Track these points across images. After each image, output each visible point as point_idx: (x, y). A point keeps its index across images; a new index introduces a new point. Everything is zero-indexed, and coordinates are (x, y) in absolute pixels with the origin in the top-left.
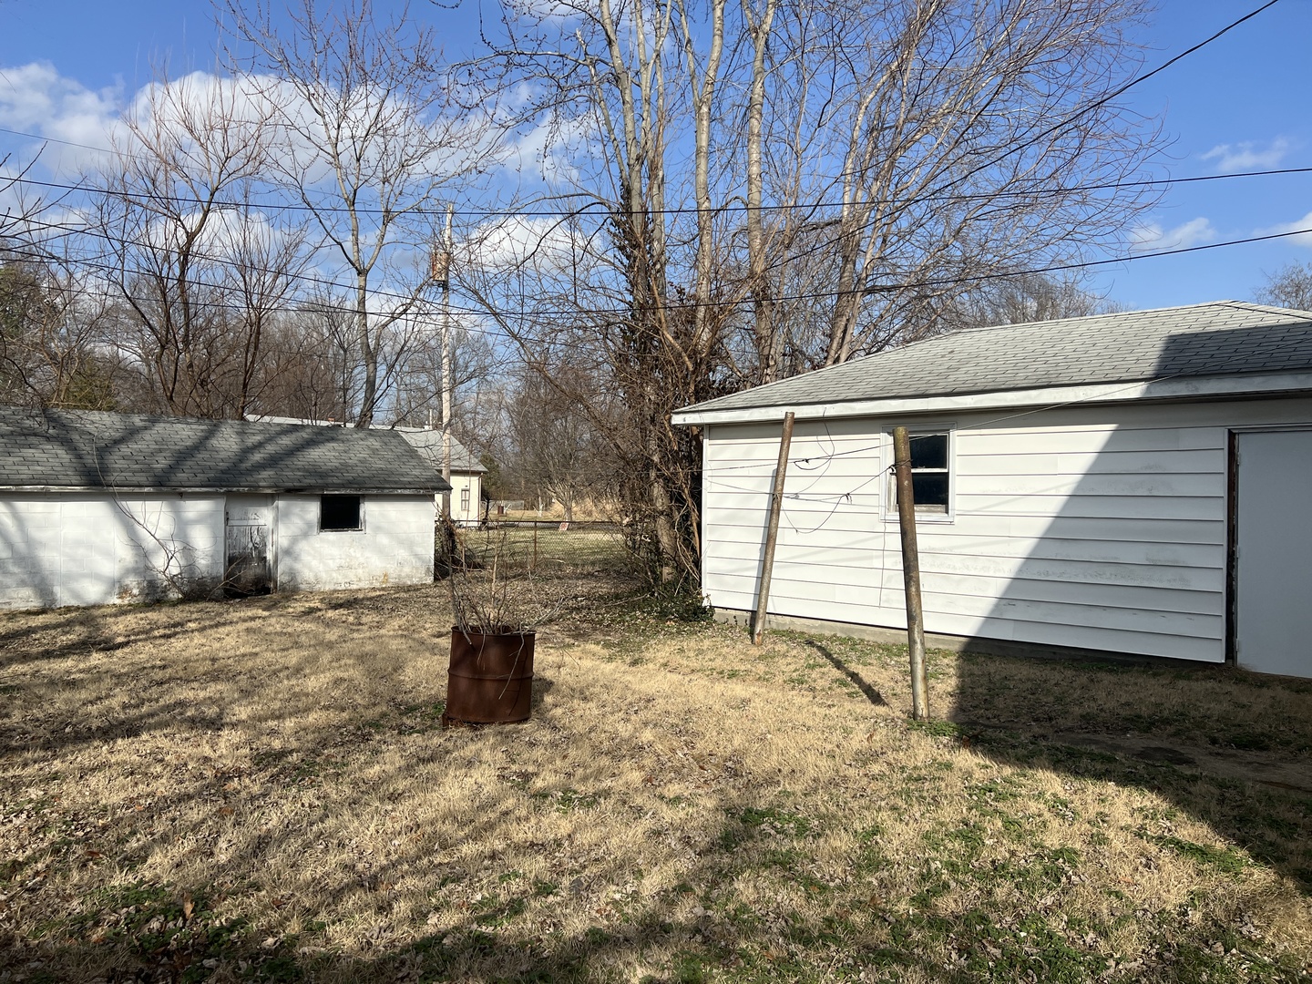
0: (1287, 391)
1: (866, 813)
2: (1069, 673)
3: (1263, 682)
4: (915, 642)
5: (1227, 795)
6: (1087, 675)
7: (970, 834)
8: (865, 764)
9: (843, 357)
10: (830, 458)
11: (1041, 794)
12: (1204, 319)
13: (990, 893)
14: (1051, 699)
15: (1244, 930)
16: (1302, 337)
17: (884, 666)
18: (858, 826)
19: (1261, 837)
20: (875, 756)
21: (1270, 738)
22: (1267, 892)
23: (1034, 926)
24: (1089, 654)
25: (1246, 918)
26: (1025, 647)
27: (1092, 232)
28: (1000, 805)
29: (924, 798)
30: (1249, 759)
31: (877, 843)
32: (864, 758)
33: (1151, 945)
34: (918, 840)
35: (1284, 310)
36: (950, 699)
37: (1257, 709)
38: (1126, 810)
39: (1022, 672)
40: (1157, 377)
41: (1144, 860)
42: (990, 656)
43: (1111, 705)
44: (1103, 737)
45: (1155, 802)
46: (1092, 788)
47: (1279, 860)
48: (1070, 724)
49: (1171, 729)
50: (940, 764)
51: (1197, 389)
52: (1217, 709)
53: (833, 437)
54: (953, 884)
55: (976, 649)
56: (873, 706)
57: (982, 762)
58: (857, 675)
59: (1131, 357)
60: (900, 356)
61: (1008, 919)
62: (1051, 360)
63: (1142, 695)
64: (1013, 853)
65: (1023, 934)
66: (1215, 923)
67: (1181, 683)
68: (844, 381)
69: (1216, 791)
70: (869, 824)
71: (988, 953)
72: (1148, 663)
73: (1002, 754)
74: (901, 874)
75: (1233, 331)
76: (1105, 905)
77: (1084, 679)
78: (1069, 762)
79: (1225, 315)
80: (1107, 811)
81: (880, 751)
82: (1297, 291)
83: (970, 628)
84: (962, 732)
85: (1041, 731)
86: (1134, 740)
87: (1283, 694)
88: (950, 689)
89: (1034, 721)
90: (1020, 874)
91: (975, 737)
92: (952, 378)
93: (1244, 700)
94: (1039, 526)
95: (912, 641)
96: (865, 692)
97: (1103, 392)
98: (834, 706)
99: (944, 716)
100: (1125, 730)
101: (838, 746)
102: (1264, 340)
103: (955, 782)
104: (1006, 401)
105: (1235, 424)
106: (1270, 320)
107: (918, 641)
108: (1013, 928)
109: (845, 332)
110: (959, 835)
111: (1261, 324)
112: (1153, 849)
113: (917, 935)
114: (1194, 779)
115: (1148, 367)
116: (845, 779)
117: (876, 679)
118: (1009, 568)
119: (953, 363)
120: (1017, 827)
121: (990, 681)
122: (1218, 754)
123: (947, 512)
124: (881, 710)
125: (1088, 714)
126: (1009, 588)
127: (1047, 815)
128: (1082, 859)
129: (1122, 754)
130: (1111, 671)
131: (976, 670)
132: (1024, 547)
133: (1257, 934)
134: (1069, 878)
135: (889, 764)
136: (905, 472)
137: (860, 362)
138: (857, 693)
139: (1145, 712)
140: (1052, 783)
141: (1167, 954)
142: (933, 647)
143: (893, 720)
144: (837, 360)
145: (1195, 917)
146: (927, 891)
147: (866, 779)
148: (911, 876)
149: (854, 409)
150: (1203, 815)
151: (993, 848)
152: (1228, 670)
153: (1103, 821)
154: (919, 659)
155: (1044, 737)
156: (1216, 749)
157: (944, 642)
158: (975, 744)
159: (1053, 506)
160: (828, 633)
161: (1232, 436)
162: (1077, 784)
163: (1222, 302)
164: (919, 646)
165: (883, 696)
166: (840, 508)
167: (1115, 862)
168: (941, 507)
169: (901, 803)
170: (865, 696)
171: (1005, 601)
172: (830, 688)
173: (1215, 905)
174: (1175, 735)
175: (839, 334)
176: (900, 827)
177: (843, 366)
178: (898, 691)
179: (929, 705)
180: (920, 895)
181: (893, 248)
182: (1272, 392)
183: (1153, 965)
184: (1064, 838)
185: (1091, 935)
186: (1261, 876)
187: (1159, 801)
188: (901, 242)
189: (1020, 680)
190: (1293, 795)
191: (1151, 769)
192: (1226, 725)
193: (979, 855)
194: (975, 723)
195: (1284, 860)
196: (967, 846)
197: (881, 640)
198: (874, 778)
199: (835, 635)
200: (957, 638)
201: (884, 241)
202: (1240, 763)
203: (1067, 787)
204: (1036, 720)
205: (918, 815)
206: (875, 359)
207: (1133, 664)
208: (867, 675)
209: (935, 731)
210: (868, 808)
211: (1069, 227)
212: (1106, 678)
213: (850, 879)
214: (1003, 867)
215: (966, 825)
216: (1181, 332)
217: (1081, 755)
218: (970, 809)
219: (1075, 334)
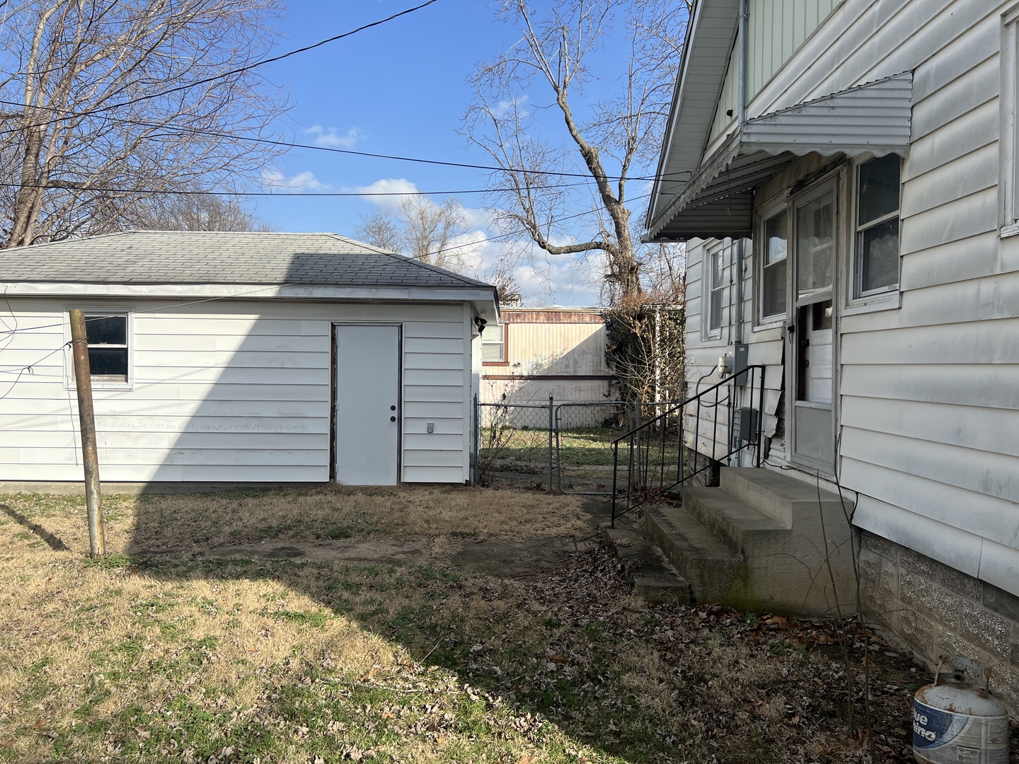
0: (365, 299)
1: (37, 649)
2: (224, 502)
3: (351, 491)
4: (91, 493)
5: (322, 573)
6: (238, 502)
7: (132, 645)
8: (40, 605)
9: (28, 241)
10: (13, 332)
11: (194, 599)
12: (317, 245)
13: (145, 688)
14: (209, 523)
15: (325, 664)
16: (374, 264)
17: (68, 515)
18: (27, 661)
19: (340, 597)
20: (50, 596)
21: (351, 528)
22: (341, 634)
23: (179, 704)
24: (239, 486)
25: (327, 656)
26: (191, 486)
27: (242, 167)
28: (160, 616)
29: (93, 624)
30: (339, 545)
31: (45, 672)
32: (38, 601)
33: (264, 692)
34: (85, 661)
35: (365, 245)
36: (126, 535)
37: (345, 511)
38: (254, 598)
39: (188, 505)
40: (287, 282)
41: (264, 632)
42: (163, 496)
43: (253, 521)
44: (246, 546)
45: (275, 588)
46: (232, 586)
47: (349, 610)
48: (221, 541)
49: (291, 533)
50: (111, 592)
51: (311, 293)
52: (320, 514)
53: (15, 314)
54: (113, 690)
55: (153, 490)
56: (53, 552)
57: (148, 584)
58: (39, 527)
59: (269, 266)
60: (83, 246)
61: (158, 704)
62: (211, 263)
63: (274, 512)
64: (167, 651)
65: (169, 713)
66: (307, 663)
67: (301, 499)
68: (27, 263)
69: (315, 571)
70: (38, 658)
71: (139, 737)
72: (280, 487)
73: (165, 574)
74: (67, 694)
75: (335, 255)
76: (234, 672)
77: (235, 505)
78: (217, 570)
79: (330, 243)
80: (241, 602)
81: (56, 590)
82: (380, 231)
83: (146, 475)
84: (134, 561)
85: (200, 550)
86: (267, 545)
87: (360, 497)
88: (126, 527)
89: (195, 542)
90: (171, 667)
91: (145, 563)
92: (130, 269)
93: (339, 506)
94: (201, 391)
95: (89, 492)
96: (47, 541)
97: (249, 291)
98: (12, 558)
99: (120, 550)
100: (261, 539)
101: (13, 595)
102: (353, 264)
103: (123, 603)
104: (174, 292)
105: (337, 319)
106: (357, 251)
107: (95, 492)
108: (162, 710)
109: (29, 217)
110: (124, 647)
111: (351, 252)
112: (270, 622)
113: (77, 741)
114: (303, 565)
115: (280, 276)
116: (18, 622)
117: (59, 527)
118: (178, 425)
119: (132, 258)
120: (172, 629)
121: (162, 517)
122: (320, 545)
123: (127, 381)
124: (61, 554)
125: (235, 531)
126: (179, 441)
127: (197, 615)
128: (220, 642)
129: (257, 557)
130: (254, 497)
131: (150, 508)
132: (190, 409)
133: (333, 664)
134: (209, 659)
135: (64, 601)
136: (81, 349)
137: (45, 248)
138: (38, 543)
139: (274, 523)
140: (202, 588)
141: (274, 696)
142: (115, 494)
143: (71, 561)
144: (21, 243)
145: (295, 664)
146: (91, 701)
147: (40, 618)
148: (76, 693)
149: (37, 289)
150: (306, 590)
151: (151, 651)
152: (331, 486)
153: (238, 610)
154: (95, 507)
155: (201, 554)
156: (319, 542)
157: (124, 488)
158: (144, 570)
159: (212, 376)
160: (11, 492)
161: (333, 327)
162: (222, 586)
163: (329, 234)
164: (95, 496)
165: (64, 542)
166: (22, 378)
167: (243, 639)
168: (122, 377)
169: (72, 633)
170: (46, 545)
171: (176, 450)
172: (10, 543)
173: (308, 652)
174: (293, 537)
175: (23, 219)
176: (69, 654)
177: (26, 249)
178: (79, 535)
179: (105, 543)
180: (83, 707)
181: (75, 150)
182: (357, 299)
183: (264, 706)
184: (209, 630)
185: (223, 697)
186: (338, 624)
187: (278, 587)
188: (83, 146)
189: (186, 511)
190: (362, 565)
191: (275, 564)
192: (326, 524)
193: (139, 660)
194: (147, 552)
195: (352, 610)
196: (129, 655)
197: (66, 493)
198: (48, 616)
199: (19, 494)
200: (135, 484)
201: (66, 143)
202: (333, 549)
203: (214, 590)
204: (197, 542)
205: (86, 640)
206: (58, 246)
207: (270, 489)
208: (49, 525)
209: (110, 564)
210: (39, 644)
211: (227, 160)
212: (251, 502)
213: (16, 710)
214: (158, 664)
215: (130, 638)
216: (302, 251)
217: (228, 562)
218: (134, 624)
219: (230, 244)
